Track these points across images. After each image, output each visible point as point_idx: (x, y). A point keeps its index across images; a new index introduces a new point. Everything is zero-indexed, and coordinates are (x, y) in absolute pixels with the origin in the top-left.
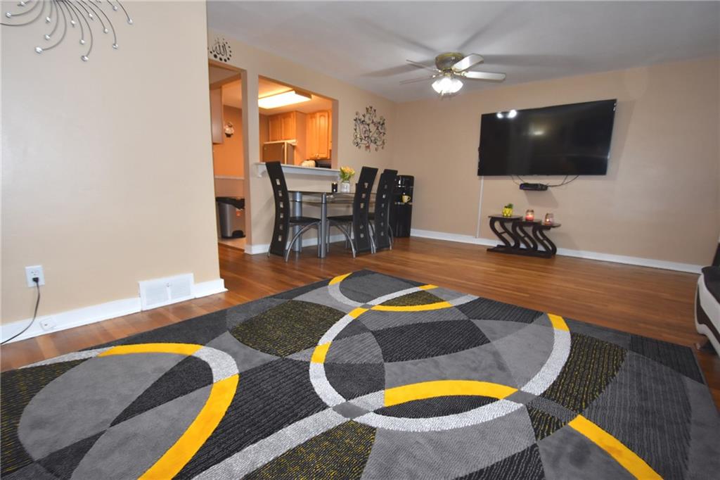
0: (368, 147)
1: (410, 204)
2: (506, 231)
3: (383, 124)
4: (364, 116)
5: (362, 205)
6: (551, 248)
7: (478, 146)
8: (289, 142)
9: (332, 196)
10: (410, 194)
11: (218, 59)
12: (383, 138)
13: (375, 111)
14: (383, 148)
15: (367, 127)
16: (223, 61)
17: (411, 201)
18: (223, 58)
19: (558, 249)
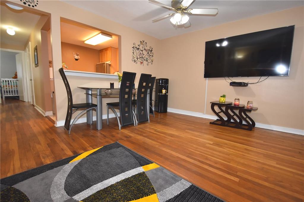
0: (141, 63)
1: (167, 94)
2: (222, 111)
3: (151, 51)
4: (139, 46)
5: (126, 96)
6: (251, 123)
7: (204, 61)
8: (107, 62)
9: (110, 91)
10: (167, 89)
11: (27, 5)
12: (152, 58)
13: (146, 43)
14: (152, 64)
15: (141, 52)
16: (31, 7)
17: (167, 92)
18: (31, 5)
19: (256, 123)
